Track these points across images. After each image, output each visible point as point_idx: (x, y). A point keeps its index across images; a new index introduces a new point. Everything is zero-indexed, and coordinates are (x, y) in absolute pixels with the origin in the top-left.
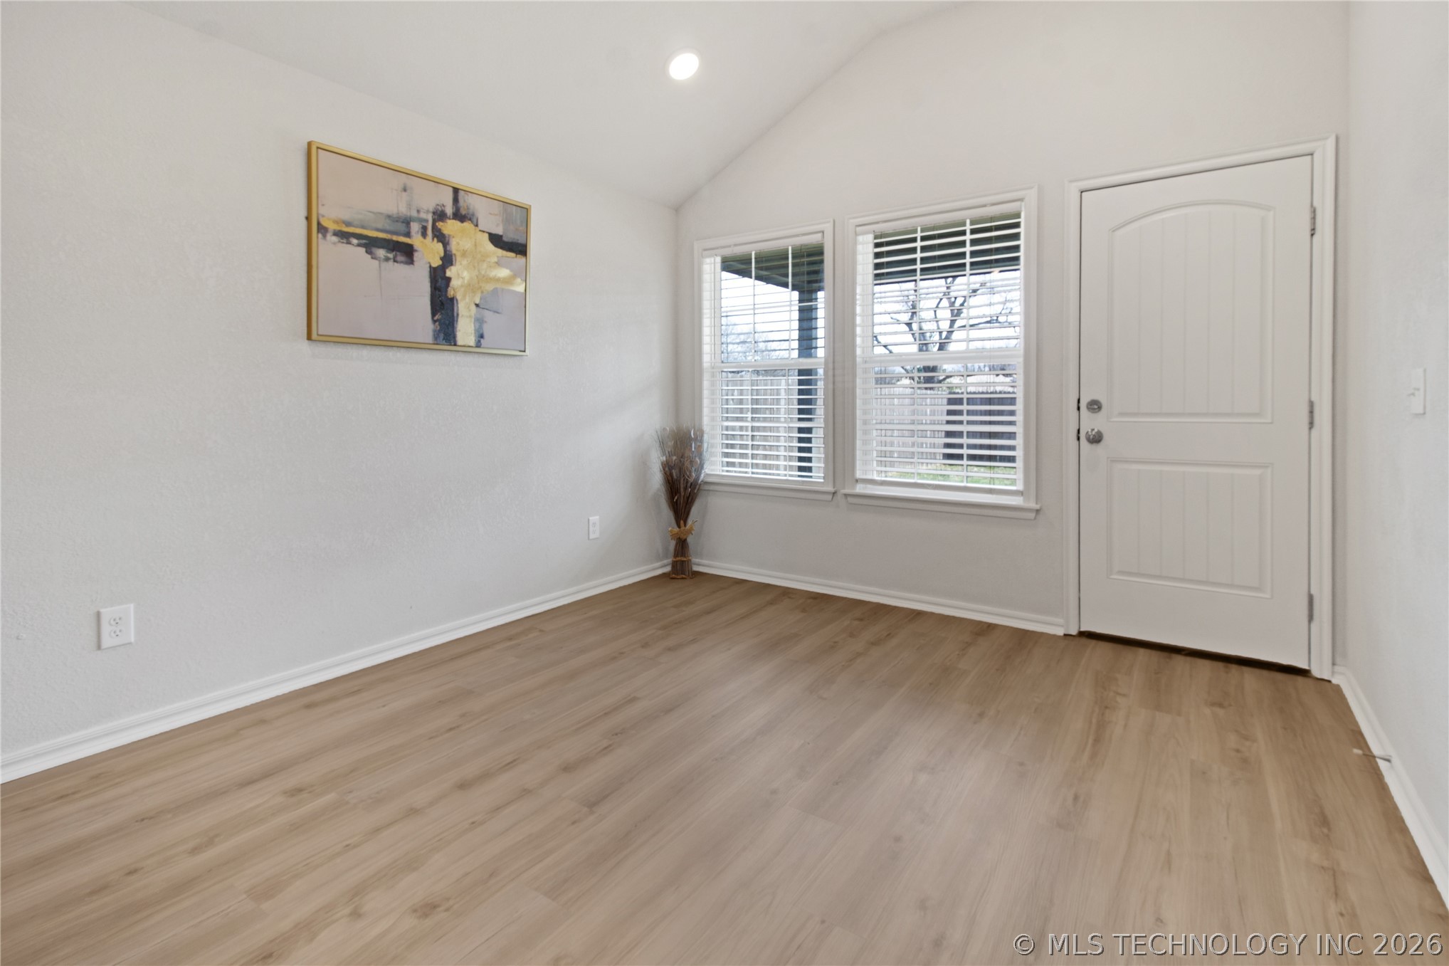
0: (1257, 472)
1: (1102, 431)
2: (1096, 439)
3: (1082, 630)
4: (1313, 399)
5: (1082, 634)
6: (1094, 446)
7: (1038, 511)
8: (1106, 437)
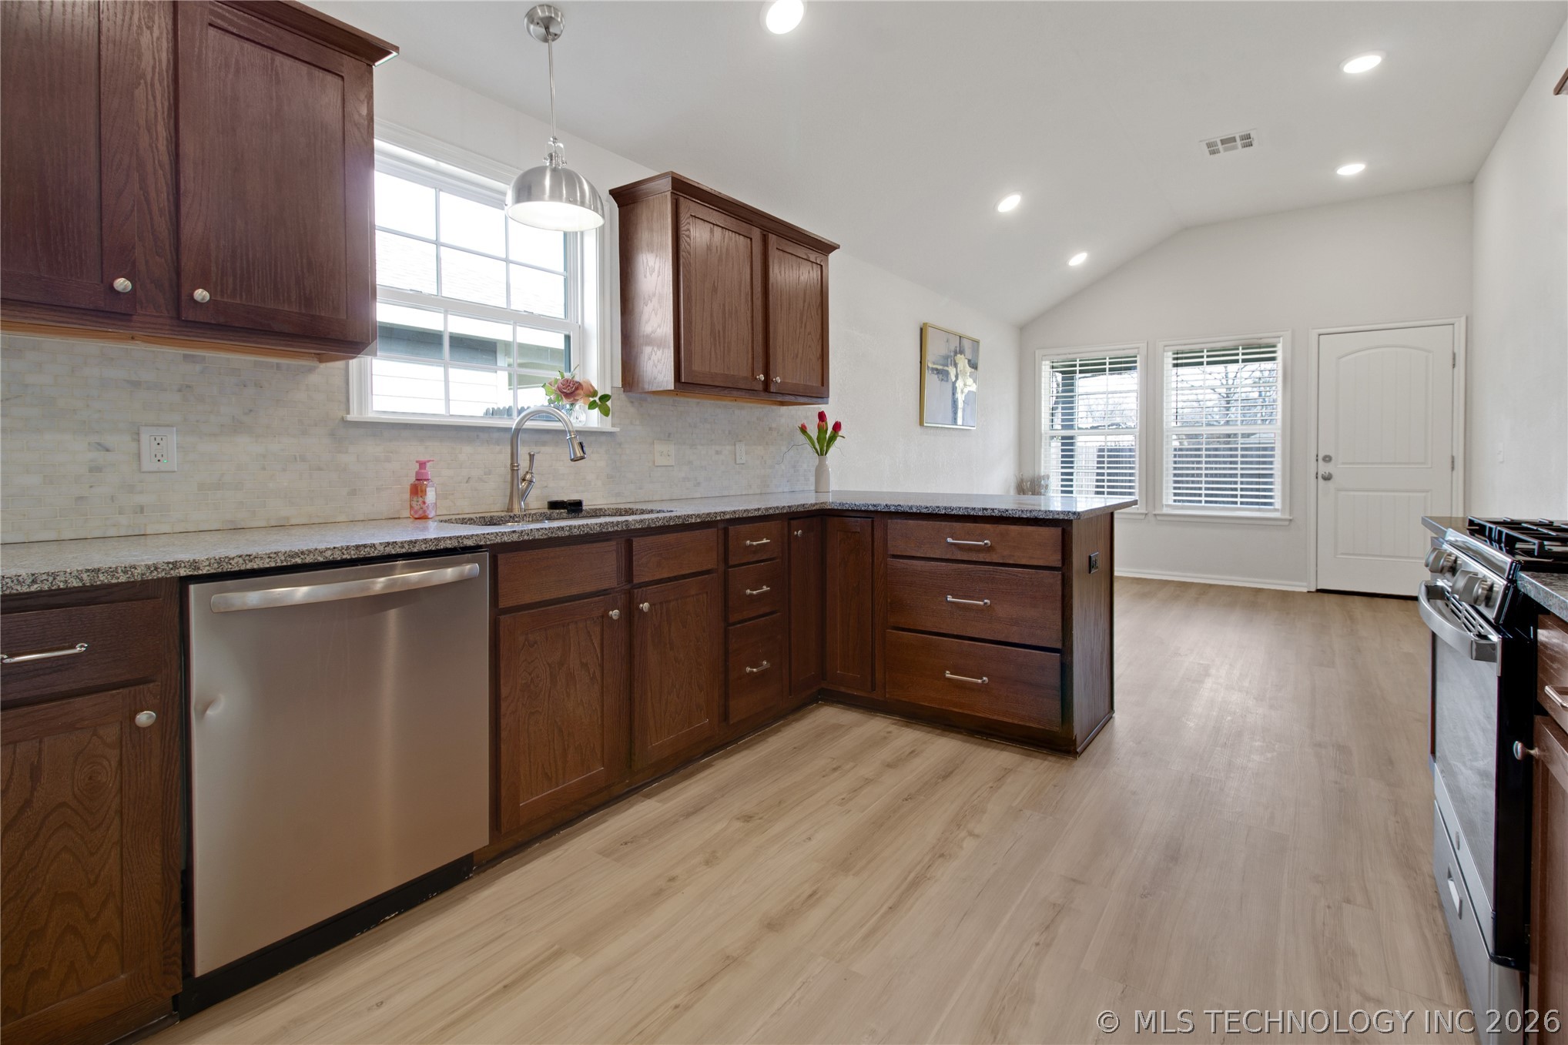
0: (1424, 494)
1: (1331, 472)
2: (1328, 478)
3: (1319, 588)
4: (1454, 454)
5: (1319, 591)
6: (1327, 482)
7: (1291, 520)
8: (1334, 477)
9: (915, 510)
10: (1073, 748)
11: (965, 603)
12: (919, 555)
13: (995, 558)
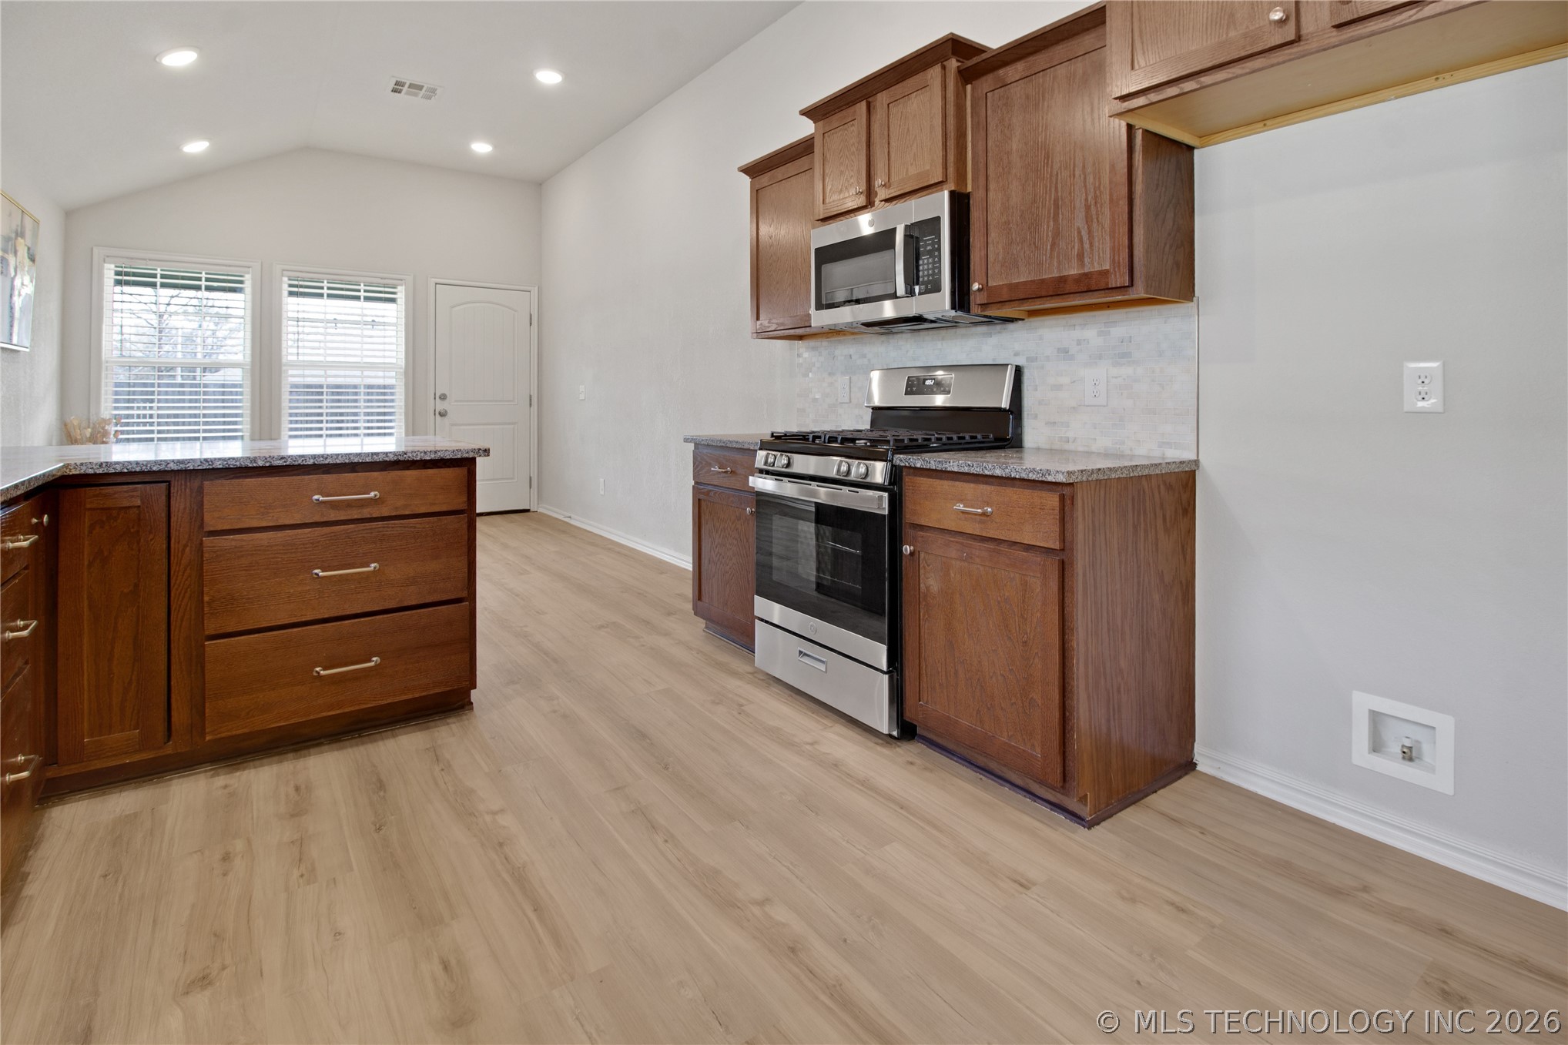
0: (512, 426)
1: (446, 409)
2: (443, 414)
4: (531, 393)
6: (443, 418)
8: (448, 413)
9: (260, 463)
10: (467, 700)
11: (341, 575)
12: (264, 524)
13: (385, 511)
